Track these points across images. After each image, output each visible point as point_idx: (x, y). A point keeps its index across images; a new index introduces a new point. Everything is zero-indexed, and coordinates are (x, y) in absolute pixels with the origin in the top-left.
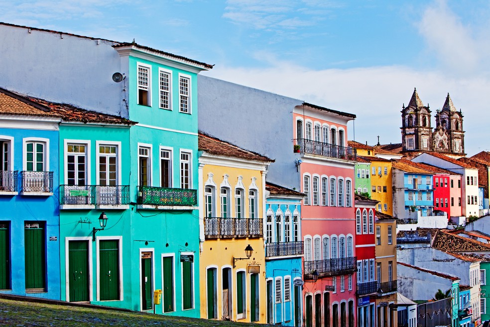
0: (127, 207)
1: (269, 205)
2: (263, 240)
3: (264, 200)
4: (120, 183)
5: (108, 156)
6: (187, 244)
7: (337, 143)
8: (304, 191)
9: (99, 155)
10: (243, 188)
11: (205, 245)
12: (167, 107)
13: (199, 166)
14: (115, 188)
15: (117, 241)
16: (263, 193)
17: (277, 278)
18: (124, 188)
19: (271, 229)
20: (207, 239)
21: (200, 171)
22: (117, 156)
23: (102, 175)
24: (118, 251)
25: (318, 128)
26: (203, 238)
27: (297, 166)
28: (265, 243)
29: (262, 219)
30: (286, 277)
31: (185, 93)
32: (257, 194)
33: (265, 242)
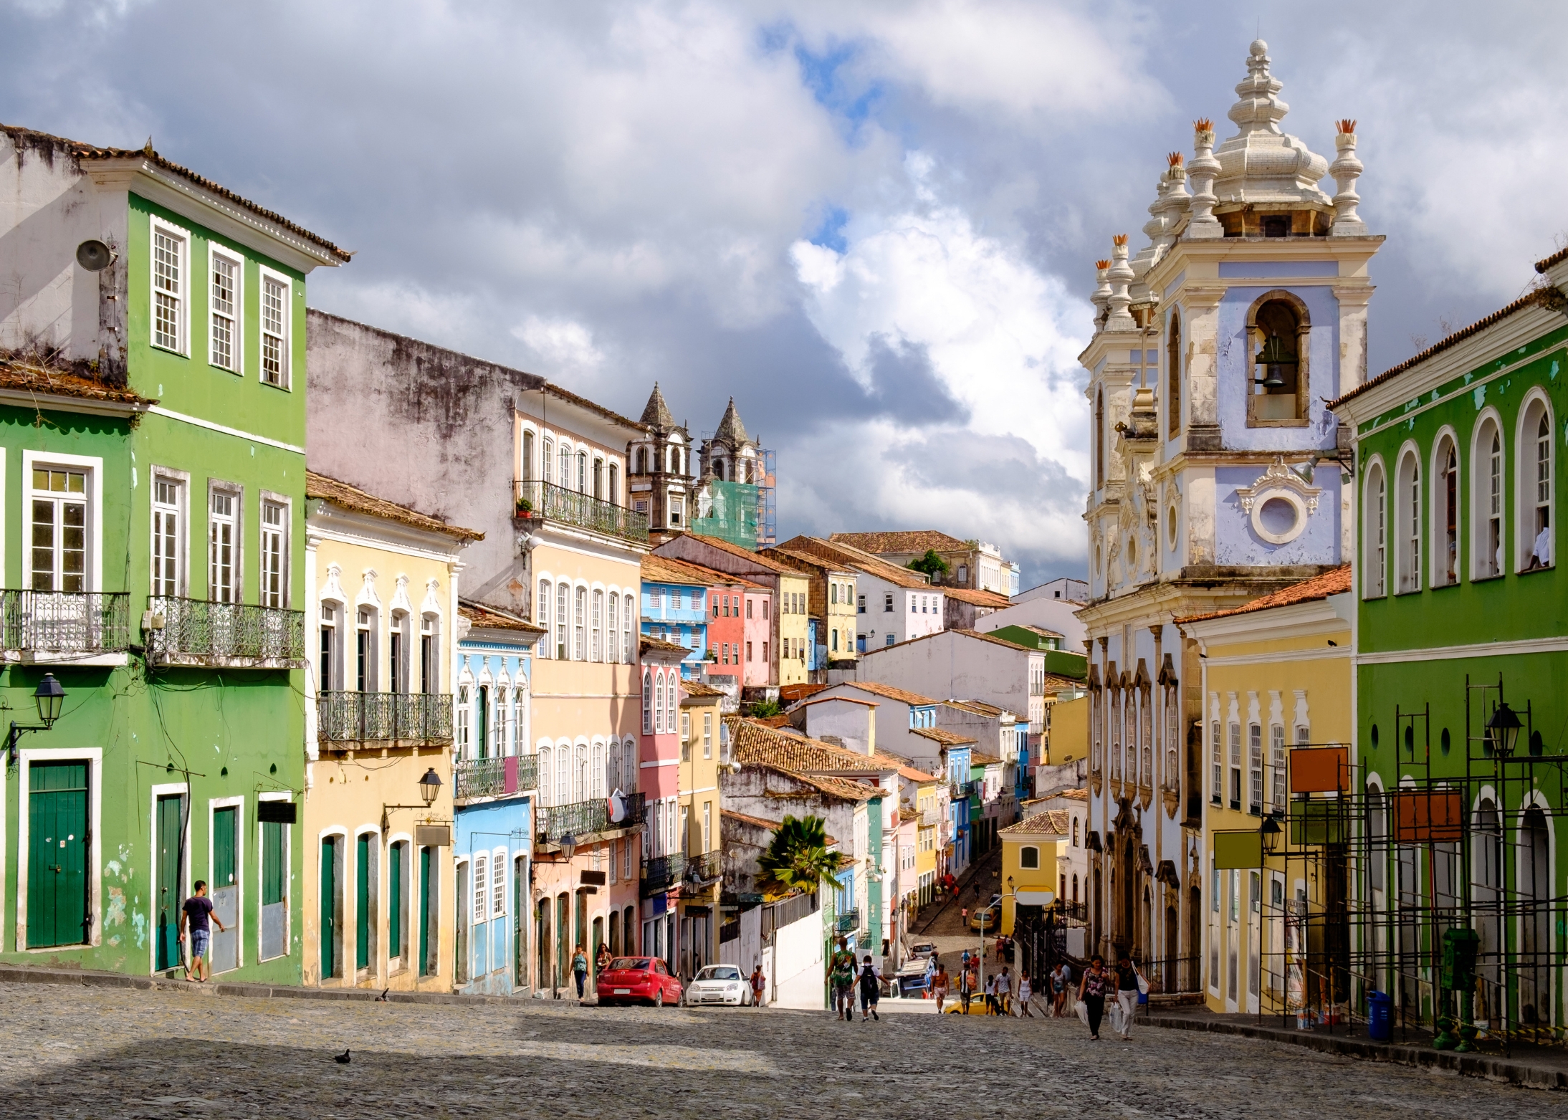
0: (121, 659)
1: (465, 657)
2: (451, 752)
3: (455, 645)
4: (98, 586)
5: (60, 499)
6: (273, 769)
7: (606, 496)
8: (539, 621)
9: (30, 495)
10: (408, 609)
11: (316, 772)
12: (228, 364)
13: (306, 542)
14: (82, 600)
15: (86, 763)
16: (453, 625)
17: (478, 855)
18: (112, 602)
19: (466, 724)
20: (324, 754)
21: (310, 556)
22: (90, 500)
23: (42, 560)
24: (87, 794)
25: (566, 455)
26: (313, 749)
27: (524, 554)
28: (453, 762)
29: (451, 696)
30: (497, 851)
31: (273, 326)
32: (438, 627)
33: (454, 757)
